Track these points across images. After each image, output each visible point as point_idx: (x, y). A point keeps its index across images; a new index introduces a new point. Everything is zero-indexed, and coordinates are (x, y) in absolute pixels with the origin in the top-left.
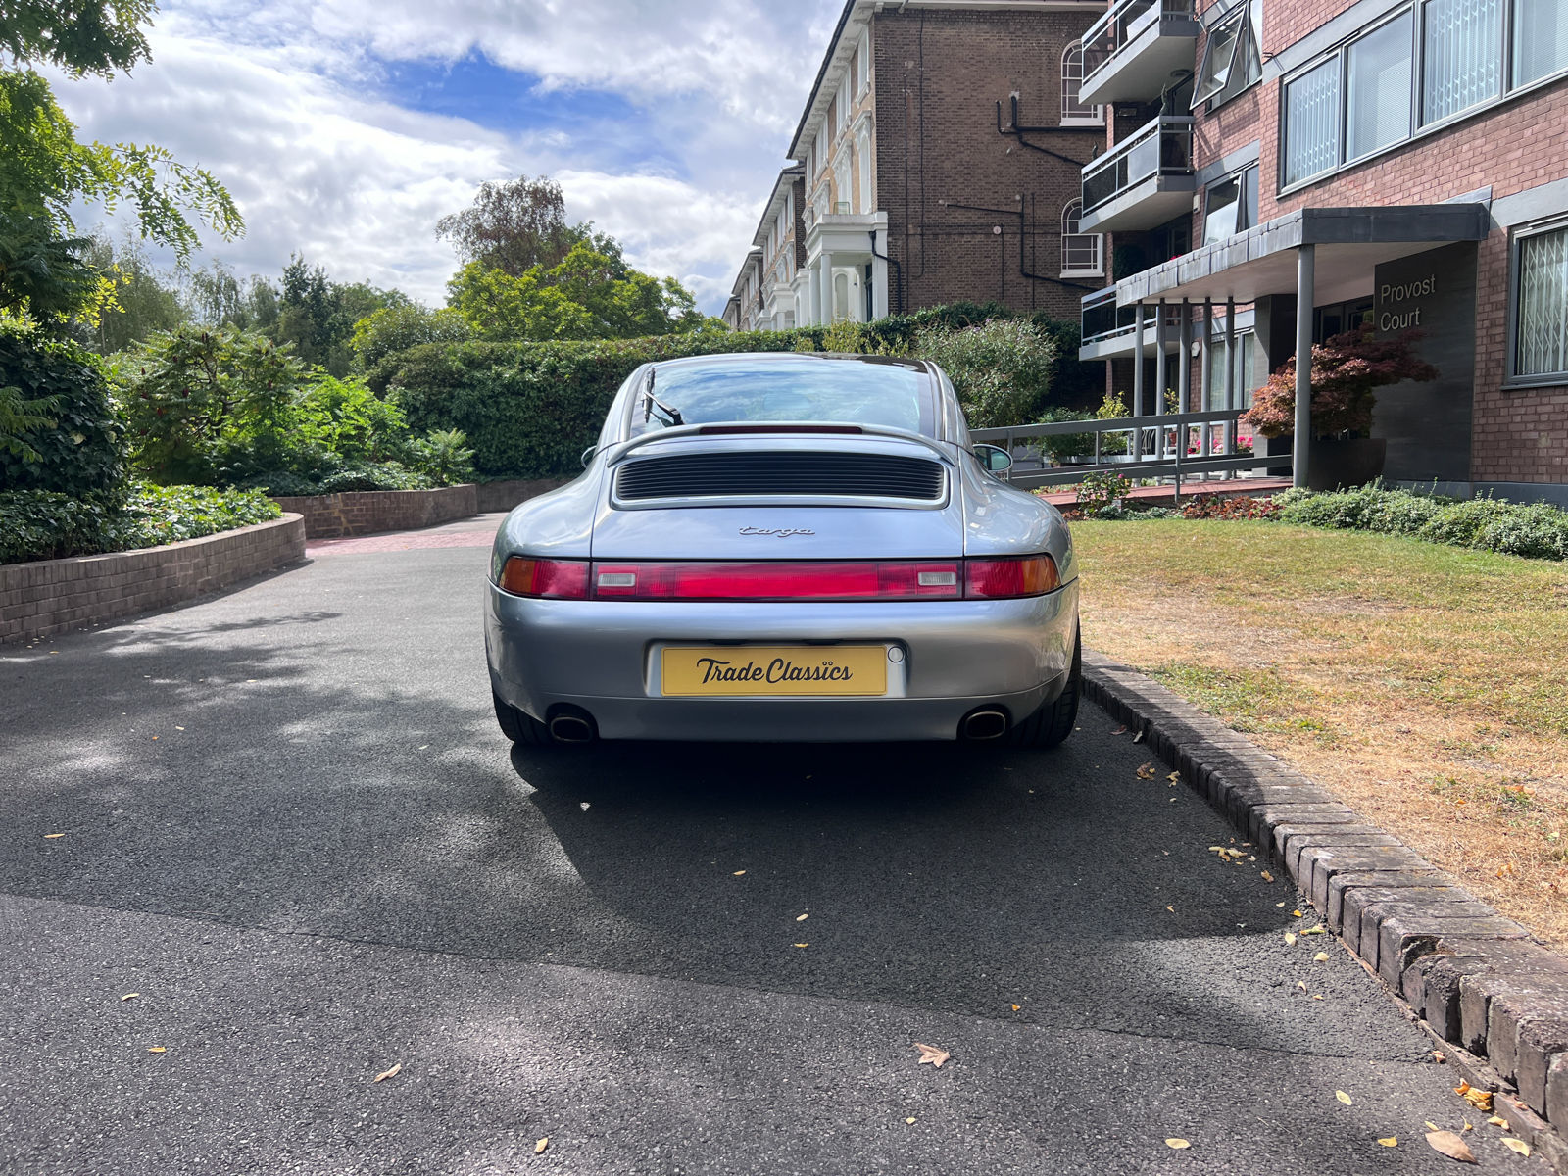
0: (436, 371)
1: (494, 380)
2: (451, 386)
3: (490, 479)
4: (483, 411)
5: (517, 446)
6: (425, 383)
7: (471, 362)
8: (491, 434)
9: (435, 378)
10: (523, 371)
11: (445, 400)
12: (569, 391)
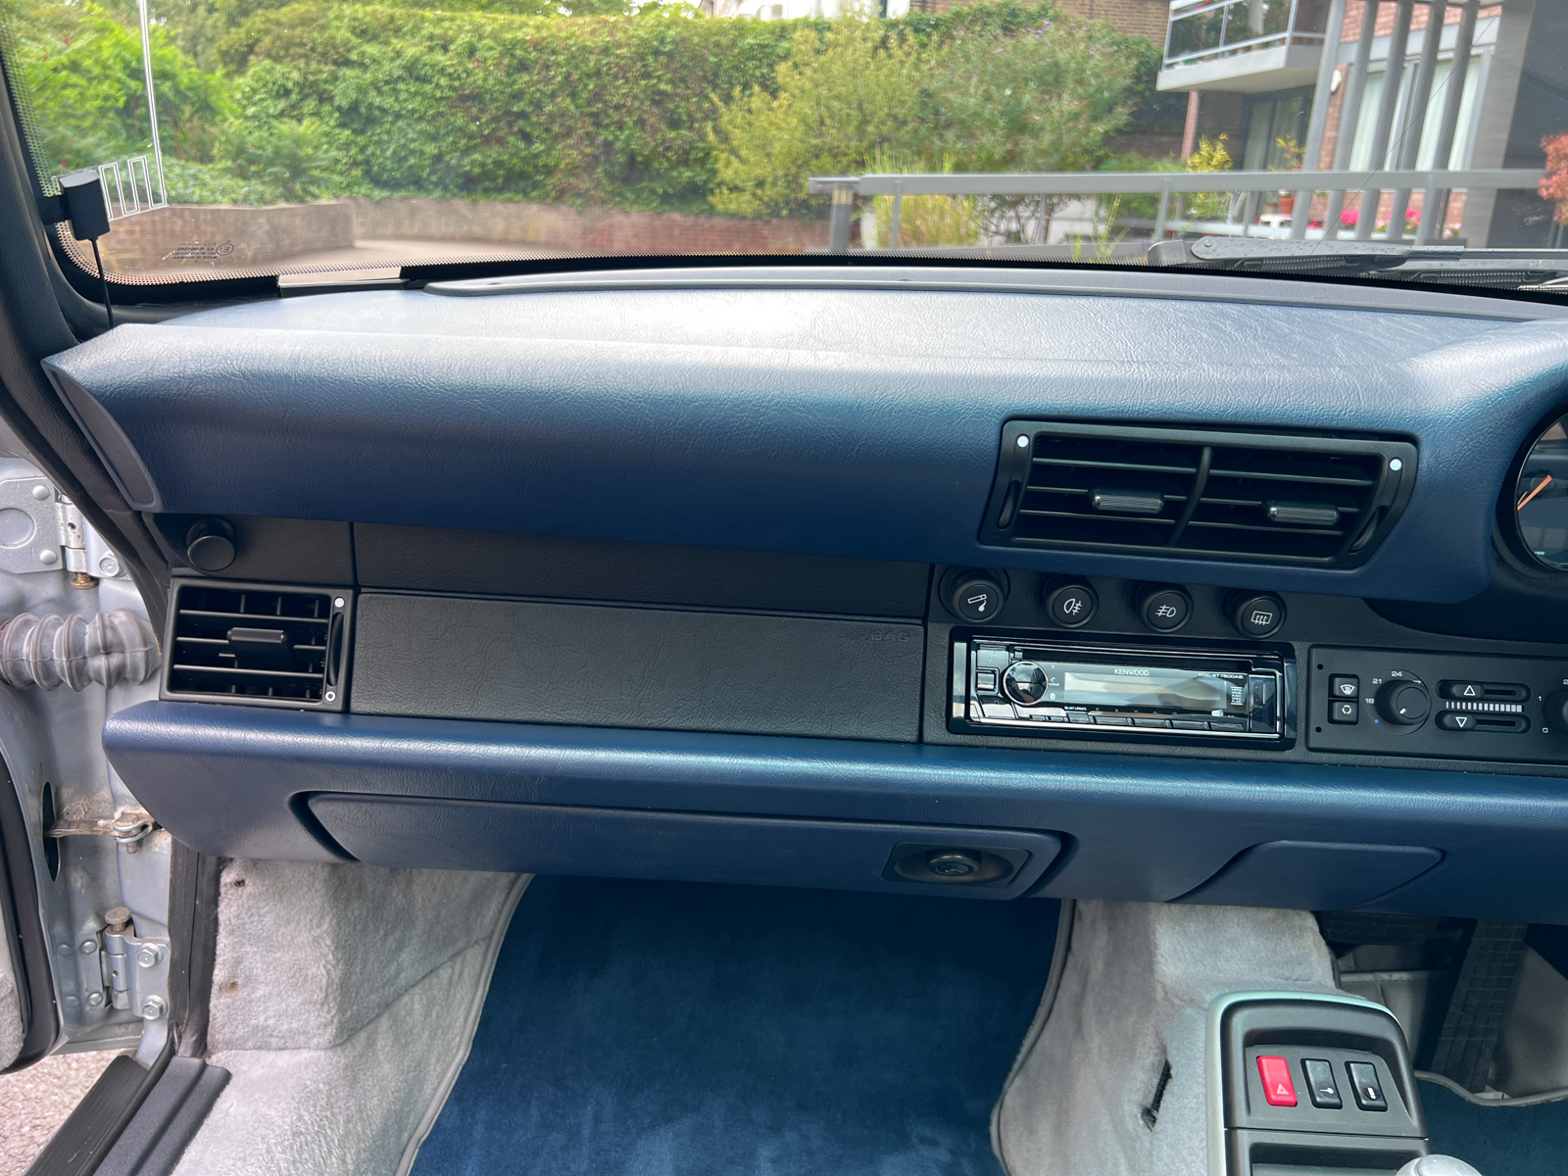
0: (314, 41)
1: (392, 59)
2: (335, 63)
3: (385, 194)
4: (377, 101)
5: (422, 153)
6: (302, 56)
7: (364, 33)
8: (388, 132)
9: (313, 50)
10: (431, 49)
11: (326, 81)
12: (491, 81)
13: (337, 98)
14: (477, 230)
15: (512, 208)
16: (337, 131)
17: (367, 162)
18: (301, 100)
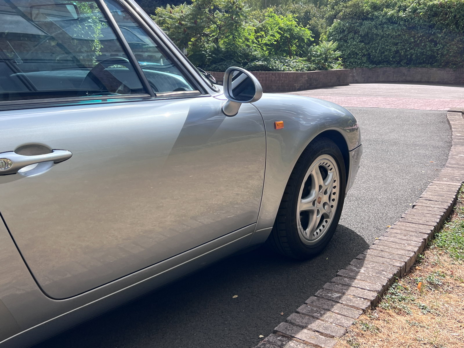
0: (356, 12)
1: (383, 16)
2: (362, 19)
3: (374, 66)
4: (375, 31)
5: (390, 50)
6: (350, 18)
7: (375, 7)
8: (378, 43)
9: (355, 15)
10: (399, 11)
11: (358, 26)
12: (421, 21)
13: (360, 32)
14: (409, 78)
15: (424, 70)
16: (359, 44)
17: (369, 54)
18: (348, 33)
